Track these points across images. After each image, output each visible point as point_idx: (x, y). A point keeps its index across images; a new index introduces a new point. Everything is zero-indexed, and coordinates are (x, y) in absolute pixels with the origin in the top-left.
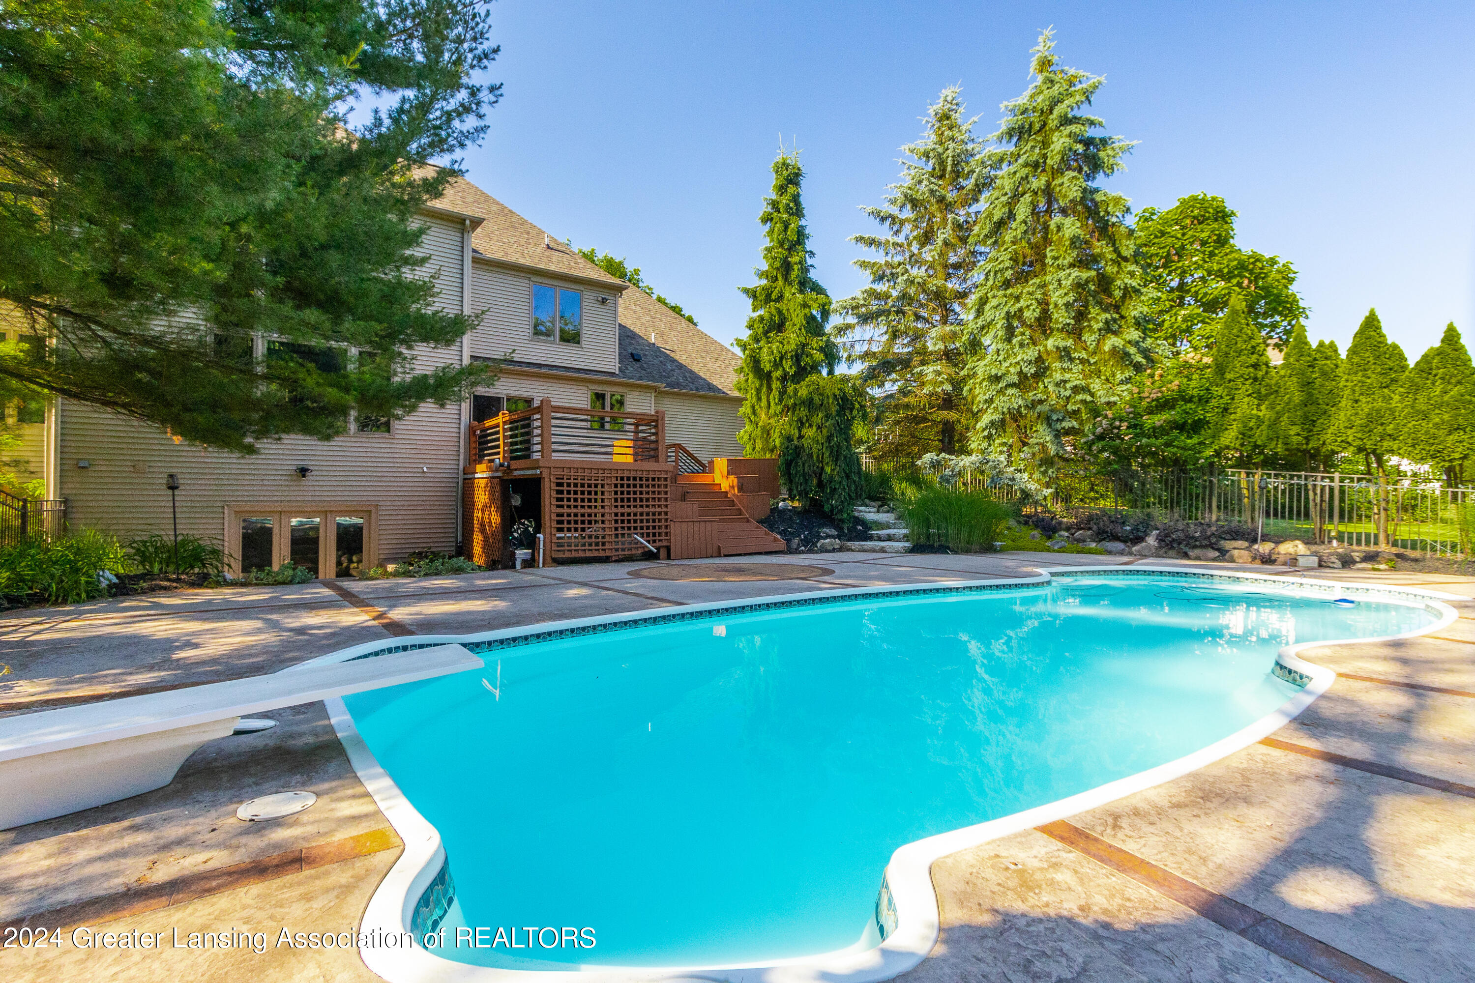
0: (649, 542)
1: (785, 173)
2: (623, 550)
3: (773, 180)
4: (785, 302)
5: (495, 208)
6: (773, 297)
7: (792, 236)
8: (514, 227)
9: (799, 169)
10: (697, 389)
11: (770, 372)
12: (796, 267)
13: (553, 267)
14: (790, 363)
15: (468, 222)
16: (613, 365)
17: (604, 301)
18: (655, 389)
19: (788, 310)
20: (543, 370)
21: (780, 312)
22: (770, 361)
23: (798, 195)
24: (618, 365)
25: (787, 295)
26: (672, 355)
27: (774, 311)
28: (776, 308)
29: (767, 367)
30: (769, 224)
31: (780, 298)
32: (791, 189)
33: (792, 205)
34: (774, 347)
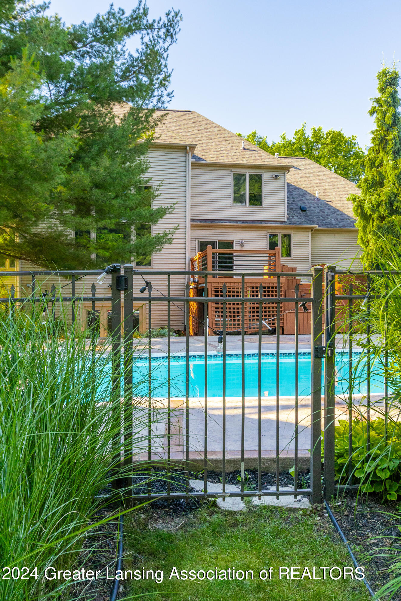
0: (269, 324)
1: (384, 79)
2: (254, 328)
3: (377, 84)
4: (384, 167)
5: (216, 130)
6: (376, 164)
7: (389, 120)
8: (225, 140)
9: (396, 74)
10: (344, 226)
11: (371, 215)
12: (390, 142)
13: (245, 162)
14: (384, 208)
15: (188, 148)
16: (283, 216)
17: (276, 177)
18: (312, 229)
19: (386, 172)
20: (239, 224)
21: (380, 174)
22: (369, 208)
23: (396, 92)
24: (286, 215)
25: (385, 162)
26: (331, 204)
27: (375, 174)
28: (377, 172)
29: (369, 212)
30: (375, 114)
31: (381, 164)
32: (389, 89)
33: (389, 100)
34: (373, 199)
